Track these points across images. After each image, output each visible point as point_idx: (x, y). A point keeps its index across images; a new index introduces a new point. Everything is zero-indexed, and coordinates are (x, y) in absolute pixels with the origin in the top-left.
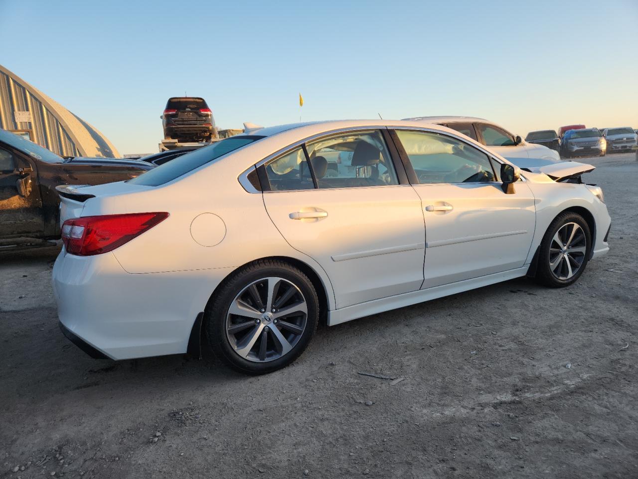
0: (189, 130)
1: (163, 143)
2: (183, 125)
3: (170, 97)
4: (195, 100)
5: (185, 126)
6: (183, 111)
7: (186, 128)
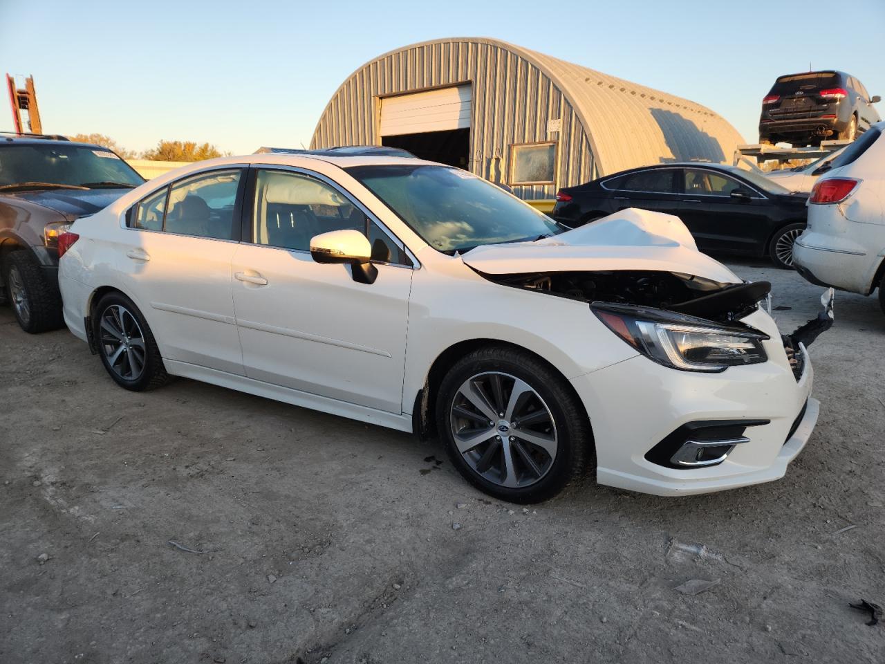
0: (792, 128)
1: (740, 150)
2: (784, 119)
3: (779, 76)
4: (820, 75)
5: (787, 121)
6: (790, 97)
7: (789, 123)
